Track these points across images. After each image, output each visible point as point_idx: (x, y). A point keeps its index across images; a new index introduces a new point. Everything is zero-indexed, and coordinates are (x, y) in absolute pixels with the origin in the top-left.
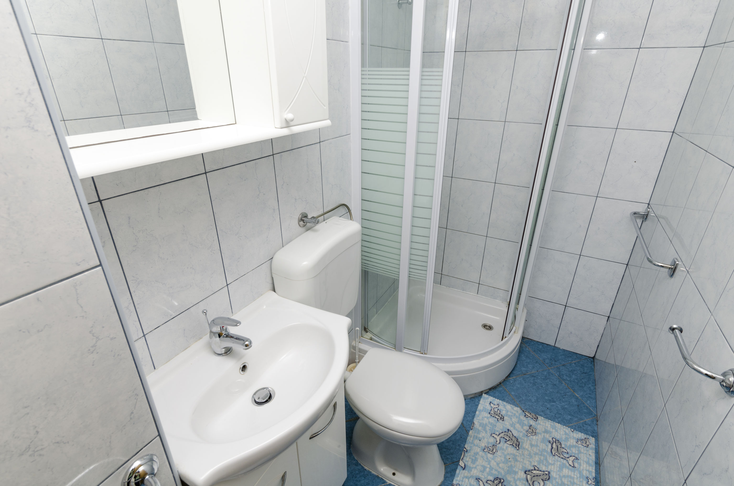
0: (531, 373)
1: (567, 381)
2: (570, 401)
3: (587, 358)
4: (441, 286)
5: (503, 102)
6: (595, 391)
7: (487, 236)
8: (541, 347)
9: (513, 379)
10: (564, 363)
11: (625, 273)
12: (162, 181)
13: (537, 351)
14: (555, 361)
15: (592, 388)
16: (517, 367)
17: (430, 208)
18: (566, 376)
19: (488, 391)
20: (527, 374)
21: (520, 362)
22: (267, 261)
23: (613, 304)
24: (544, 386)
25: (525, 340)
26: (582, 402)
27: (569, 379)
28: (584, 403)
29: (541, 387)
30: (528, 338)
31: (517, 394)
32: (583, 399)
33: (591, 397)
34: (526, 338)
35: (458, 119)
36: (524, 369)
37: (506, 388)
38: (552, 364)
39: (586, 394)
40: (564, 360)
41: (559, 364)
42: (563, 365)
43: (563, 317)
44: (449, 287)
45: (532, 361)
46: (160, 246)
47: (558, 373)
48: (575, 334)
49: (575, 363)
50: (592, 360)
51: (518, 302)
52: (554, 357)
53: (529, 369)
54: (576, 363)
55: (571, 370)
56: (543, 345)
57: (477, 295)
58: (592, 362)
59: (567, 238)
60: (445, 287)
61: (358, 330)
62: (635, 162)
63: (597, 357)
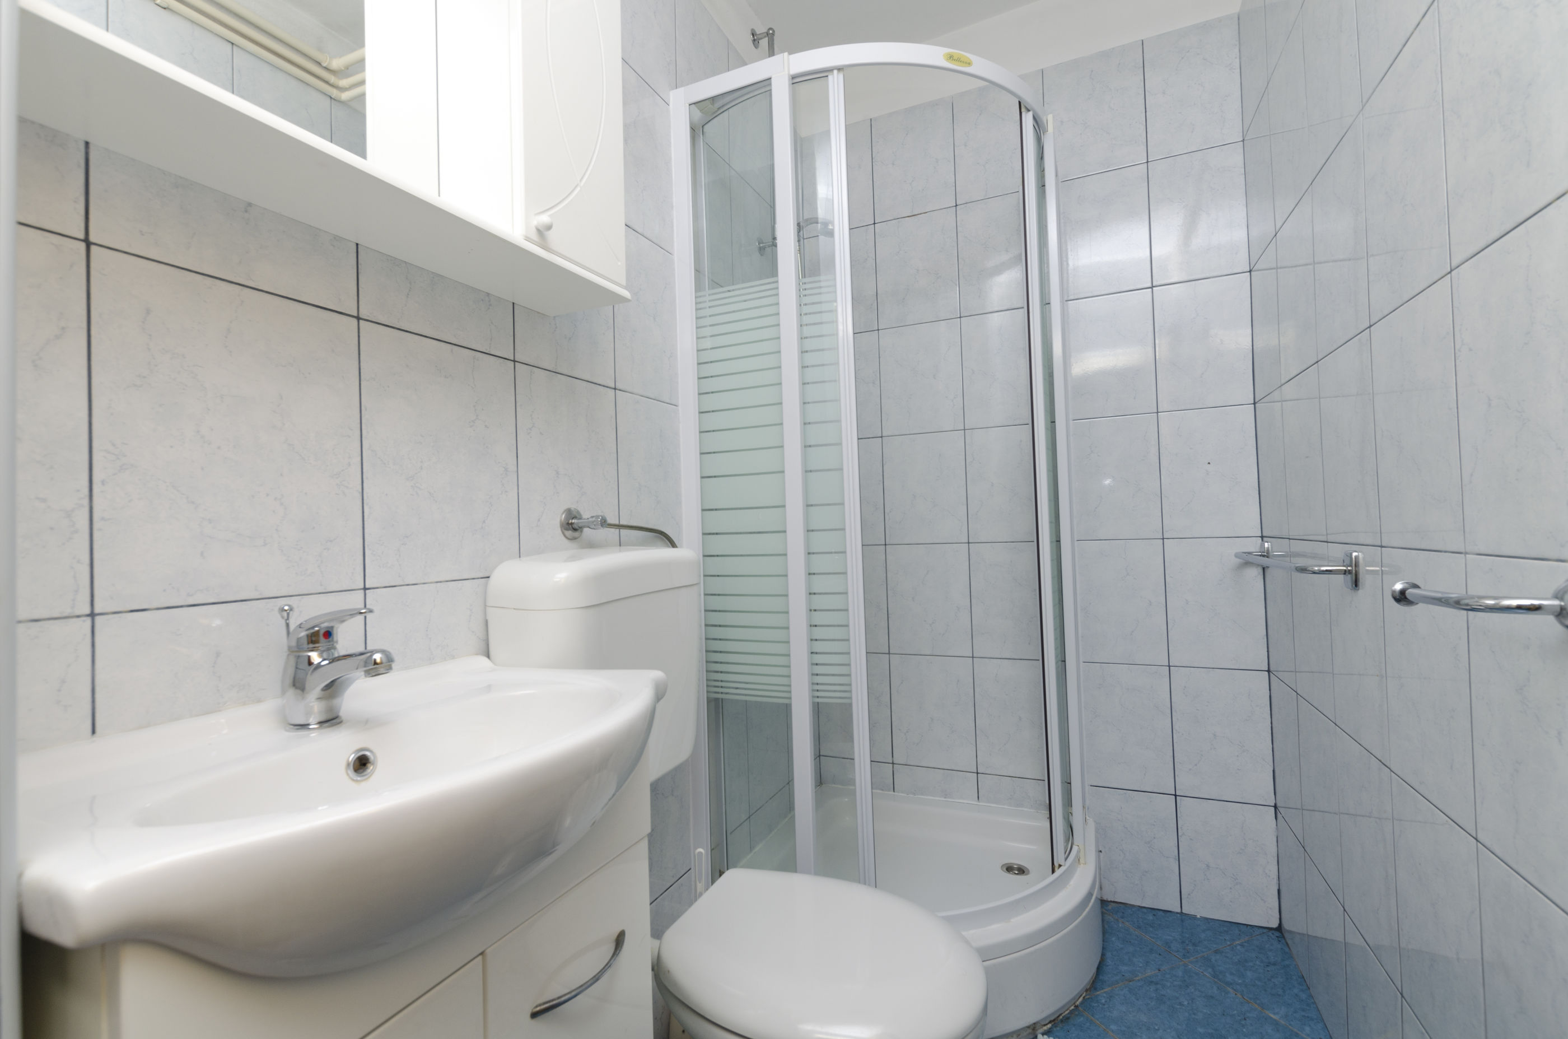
0: (1144, 976)
1: (1238, 987)
2: (1261, 1033)
3: (1265, 931)
4: (896, 793)
5: (955, 398)
6: (1314, 1003)
7: (973, 657)
8: (1151, 917)
9: (1105, 992)
10: (1215, 946)
11: (1270, 690)
12: (253, 281)
13: (1145, 927)
14: (1194, 945)
15: (1303, 996)
16: (1107, 966)
17: (842, 552)
18: (1232, 974)
19: (1050, 1029)
20: (1137, 978)
21: (1112, 955)
22: (478, 578)
23: (1274, 771)
24: (1186, 1003)
25: (1110, 907)
26: (1292, 1031)
27: (1240, 981)
28: (1297, 1034)
29: (1178, 1007)
30: (1116, 900)
31: (1123, 1028)
32: (1292, 1023)
33: (1308, 1017)
34: (1111, 901)
35: (882, 437)
36: (1126, 968)
37: (1093, 1016)
38: (1188, 952)
39: (1295, 1012)
40: (1213, 939)
41: (1204, 950)
42: (1216, 952)
43: (1179, 827)
44: (914, 794)
45: (1140, 948)
46: (209, 410)
47: (1210, 970)
48: (1217, 868)
49: (1240, 945)
50: (1277, 934)
51: (1068, 802)
52: (1187, 936)
53: (1138, 968)
54: (1245, 944)
55: (1239, 961)
56: (1155, 913)
57: (978, 804)
58: (1280, 939)
59: (1133, 632)
60: (905, 795)
61: (700, 853)
62: (1209, 463)
63: (1286, 926)
